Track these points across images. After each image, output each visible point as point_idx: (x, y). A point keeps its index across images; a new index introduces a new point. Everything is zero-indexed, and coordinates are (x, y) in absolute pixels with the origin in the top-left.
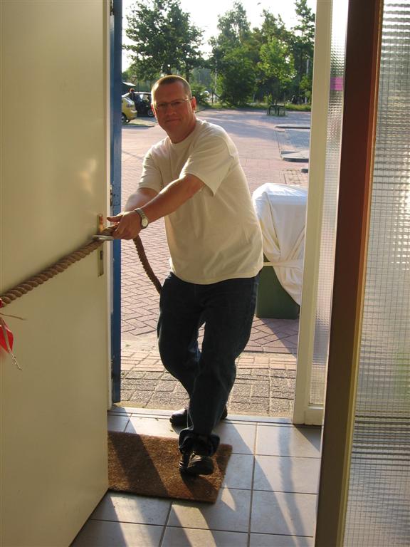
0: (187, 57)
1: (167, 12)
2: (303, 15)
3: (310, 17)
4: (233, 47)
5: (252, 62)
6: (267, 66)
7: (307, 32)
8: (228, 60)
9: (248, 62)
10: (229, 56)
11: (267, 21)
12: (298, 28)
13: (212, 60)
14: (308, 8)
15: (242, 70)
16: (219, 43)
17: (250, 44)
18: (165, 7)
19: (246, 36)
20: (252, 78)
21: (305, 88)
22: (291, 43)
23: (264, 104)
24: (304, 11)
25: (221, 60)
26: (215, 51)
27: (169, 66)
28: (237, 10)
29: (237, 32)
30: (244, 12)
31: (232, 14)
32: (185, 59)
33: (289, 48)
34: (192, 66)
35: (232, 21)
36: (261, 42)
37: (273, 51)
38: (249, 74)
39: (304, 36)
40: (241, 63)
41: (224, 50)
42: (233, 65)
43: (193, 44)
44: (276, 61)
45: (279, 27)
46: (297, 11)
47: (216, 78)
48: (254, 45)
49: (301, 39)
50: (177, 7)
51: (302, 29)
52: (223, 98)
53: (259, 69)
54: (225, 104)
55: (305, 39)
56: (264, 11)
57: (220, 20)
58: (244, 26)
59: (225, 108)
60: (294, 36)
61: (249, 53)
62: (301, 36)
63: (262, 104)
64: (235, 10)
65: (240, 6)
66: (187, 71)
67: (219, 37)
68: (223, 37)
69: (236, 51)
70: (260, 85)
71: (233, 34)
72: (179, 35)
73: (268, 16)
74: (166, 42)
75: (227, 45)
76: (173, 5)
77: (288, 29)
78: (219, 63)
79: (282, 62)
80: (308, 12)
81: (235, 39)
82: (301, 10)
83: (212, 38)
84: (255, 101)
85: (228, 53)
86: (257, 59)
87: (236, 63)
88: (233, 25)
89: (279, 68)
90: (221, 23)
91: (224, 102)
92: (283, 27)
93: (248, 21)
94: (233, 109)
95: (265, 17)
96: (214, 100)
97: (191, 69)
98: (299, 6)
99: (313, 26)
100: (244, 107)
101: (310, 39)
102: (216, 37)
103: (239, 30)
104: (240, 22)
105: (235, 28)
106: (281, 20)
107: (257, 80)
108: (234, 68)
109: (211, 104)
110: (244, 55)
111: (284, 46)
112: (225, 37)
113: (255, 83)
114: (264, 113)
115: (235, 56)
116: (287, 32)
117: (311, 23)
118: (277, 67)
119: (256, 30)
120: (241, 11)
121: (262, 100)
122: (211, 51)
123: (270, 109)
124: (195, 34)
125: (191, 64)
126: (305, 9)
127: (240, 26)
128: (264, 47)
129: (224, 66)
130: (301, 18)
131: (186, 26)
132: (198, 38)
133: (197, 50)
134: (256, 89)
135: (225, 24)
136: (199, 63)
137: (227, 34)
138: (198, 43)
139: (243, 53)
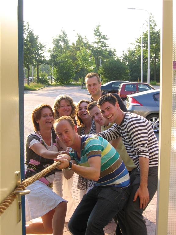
0: (37, 59)
1: (26, 35)
2: (98, 36)
3: (101, 37)
4: (61, 53)
5: (72, 61)
6: (80, 62)
7: (100, 44)
8: (60, 59)
9: (70, 61)
10: (60, 58)
11: (79, 39)
12: (95, 43)
13: (51, 60)
14: (100, 32)
15: (66, 65)
16: (54, 51)
17: (70, 51)
18: (25, 33)
19: (68, 47)
20: (72, 69)
21: (101, 73)
22: (92, 50)
23: (80, 83)
24: (98, 34)
25: (55, 60)
26: (52, 55)
27: (28, 64)
28: (63, 34)
29: (63, 45)
30: (66, 35)
31: (60, 36)
32: (36, 60)
33: (91, 53)
34: (40, 64)
35: (60, 40)
36: (76, 50)
37: (83, 54)
38: (70, 67)
39: (98, 46)
40: (66, 61)
41: (57, 55)
42: (61, 62)
43: (40, 52)
44: (85, 60)
45: (85, 42)
46: (95, 34)
47: (52, 69)
48: (72, 52)
49: (97, 48)
50: (32, 32)
51: (98, 43)
52: (57, 80)
53: (76, 64)
54: (58, 83)
55: (99, 48)
56: (77, 34)
57: (54, 40)
58: (66, 43)
59: (58, 85)
60: (93, 47)
61: (70, 56)
62: (97, 47)
63: (78, 83)
64: (62, 34)
65: (64, 32)
66: (38, 66)
67: (54, 48)
68: (55, 48)
69: (63, 55)
70: (76, 73)
71: (61, 46)
72: (33, 47)
73: (79, 37)
74: (26, 51)
75: (58, 52)
76: (29, 31)
77: (90, 43)
78: (54, 61)
79: (88, 60)
80: (100, 35)
81: (62, 49)
82: (97, 33)
83: (50, 49)
84: (74, 81)
85: (59, 56)
86: (75, 59)
87: (63, 61)
88: (60, 42)
89: (87, 63)
90: (54, 41)
91: (58, 82)
92: (87, 42)
93: (68, 40)
94: (62, 86)
95: (78, 37)
96: (52, 82)
97: (39, 65)
98: (95, 31)
99: (103, 41)
100: (69, 85)
101: (102, 48)
102: (52, 49)
103: (64, 45)
104: (64, 40)
105: (62, 43)
106: (86, 38)
107: (75, 70)
108: (62, 64)
109: (51, 84)
110: (67, 57)
111: (89, 52)
112: (57, 48)
113: (74, 72)
114: (80, 88)
115: (63, 57)
116: (90, 45)
117: (102, 40)
118: (86, 62)
119: (74, 44)
120: (65, 35)
121: (78, 80)
122: (50, 55)
123: (83, 86)
124: (41, 47)
125: (40, 63)
126: (99, 32)
127: (64, 42)
128: (78, 52)
129: (57, 63)
130: (97, 37)
131: (36, 43)
132: (43, 49)
133: (42, 55)
134: (74, 75)
135: (57, 41)
136: (44, 62)
137: (58, 46)
138: (43, 51)
139: (67, 56)
